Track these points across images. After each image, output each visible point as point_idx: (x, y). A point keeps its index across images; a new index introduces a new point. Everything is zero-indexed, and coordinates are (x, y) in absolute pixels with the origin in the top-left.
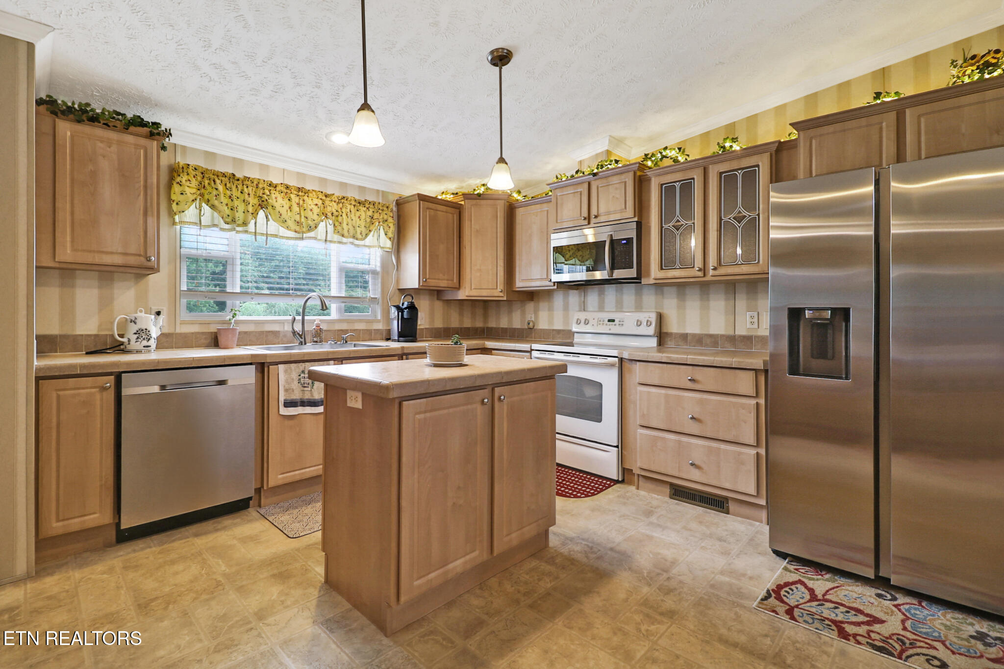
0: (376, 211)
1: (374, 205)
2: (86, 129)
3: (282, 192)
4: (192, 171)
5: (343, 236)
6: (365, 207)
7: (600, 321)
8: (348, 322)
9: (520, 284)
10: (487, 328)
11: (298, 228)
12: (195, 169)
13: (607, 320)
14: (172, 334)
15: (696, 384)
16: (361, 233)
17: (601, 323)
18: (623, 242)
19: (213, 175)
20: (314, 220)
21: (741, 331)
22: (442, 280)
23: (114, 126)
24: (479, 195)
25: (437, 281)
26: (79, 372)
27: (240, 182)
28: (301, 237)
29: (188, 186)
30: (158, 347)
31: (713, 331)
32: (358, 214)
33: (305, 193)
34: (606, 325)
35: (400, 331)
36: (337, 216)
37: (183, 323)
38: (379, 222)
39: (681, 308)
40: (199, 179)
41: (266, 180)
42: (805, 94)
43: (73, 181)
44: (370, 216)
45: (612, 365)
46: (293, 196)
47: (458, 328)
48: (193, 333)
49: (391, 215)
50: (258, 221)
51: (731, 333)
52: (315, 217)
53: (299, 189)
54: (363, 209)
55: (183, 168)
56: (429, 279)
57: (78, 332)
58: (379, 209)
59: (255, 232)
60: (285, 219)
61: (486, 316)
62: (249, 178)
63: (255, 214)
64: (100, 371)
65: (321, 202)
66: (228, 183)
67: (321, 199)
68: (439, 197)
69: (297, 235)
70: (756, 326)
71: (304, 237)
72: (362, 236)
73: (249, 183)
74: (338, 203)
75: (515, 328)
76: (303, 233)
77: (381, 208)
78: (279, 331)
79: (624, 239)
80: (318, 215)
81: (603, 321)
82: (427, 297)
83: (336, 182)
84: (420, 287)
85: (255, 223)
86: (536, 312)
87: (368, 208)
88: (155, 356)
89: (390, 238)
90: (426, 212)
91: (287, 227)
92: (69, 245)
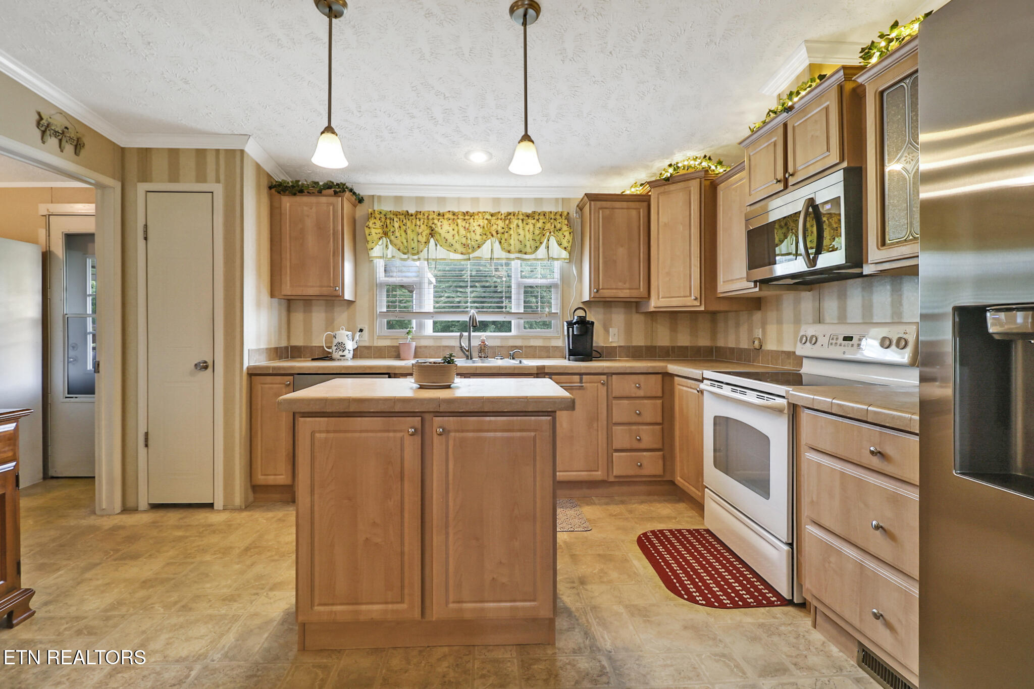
0: (548, 221)
1: (544, 215)
2: (299, 199)
3: (449, 219)
4: (378, 215)
5: (509, 252)
6: (534, 219)
7: (833, 339)
8: (523, 339)
9: (722, 288)
10: (716, 347)
11: (464, 250)
12: (381, 213)
13: (841, 338)
14: (371, 347)
15: (886, 463)
16: (531, 247)
17: (834, 341)
19: (394, 215)
20: (477, 241)
22: (623, 289)
23: (313, 193)
24: (667, 179)
25: (614, 291)
26: (271, 372)
27: (414, 217)
28: (468, 258)
29: (374, 228)
30: (355, 357)
32: (527, 228)
33: (471, 216)
34: (840, 345)
35: (571, 348)
36: (503, 233)
37: (380, 337)
38: (550, 233)
40: (383, 220)
41: (435, 210)
43: (290, 237)
44: (540, 228)
45: (779, 410)
46: (459, 221)
47: (668, 347)
48: (385, 346)
49: (566, 222)
50: (430, 246)
52: (478, 237)
53: (464, 214)
54: (531, 221)
55: (371, 214)
56: (602, 289)
57: (314, 345)
58: (551, 219)
59: (428, 259)
60: (452, 243)
61: (714, 334)
62: (420, 212)
63: (427, 242)
64: (283, 372)
65: (486, 222)
66: (404, 219)
67: (487, 219)
68: (628, 192)
69: (466, 257)
71: (471, 257)
72: (532, 249)
73: (421, 216)
74: (505, 220)
76: (469, 253)
77: (553, 217)
78: (454, 346)
80: (481, 235)
81: (837, 339)
82: (622, 310)
83: (510, 198)
84: (592, 300)
85: (428, 250)
87: (538, 220)
88: (350, 363)
89: (565, 248)
90: (599, 212)
91: (455, 251)
92: (288, 282)
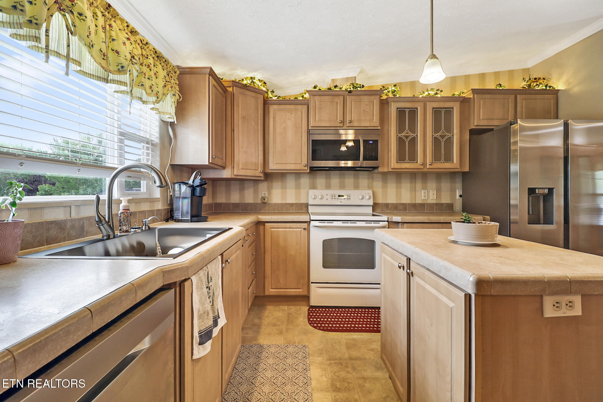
0: (168, 73)
1: (167, 64)
6: (161, 63)
7: (332, 196)
9: (273, 166)
11: (103, 63)
18: (370, 142)
21: (419, 201)
25: (217, 159)
31: (403, 202)
33: (112, 17)
34: (338, 199)
39: (385, 187)
42: (451, 76)
49: (177, 83)
51: (414, 202)
54: (159, 65)
60: (93, 42)
70: (427, 198)
71: (110, 78)
75: (248, 203)
76: (110, 72)
77: (171, 71)
79: (371, 140)
81: (335, 196)
86: (270, 189)
87: (163, 67)
90: (213, 89)
91: (92, 57)
